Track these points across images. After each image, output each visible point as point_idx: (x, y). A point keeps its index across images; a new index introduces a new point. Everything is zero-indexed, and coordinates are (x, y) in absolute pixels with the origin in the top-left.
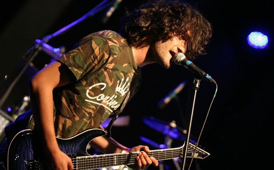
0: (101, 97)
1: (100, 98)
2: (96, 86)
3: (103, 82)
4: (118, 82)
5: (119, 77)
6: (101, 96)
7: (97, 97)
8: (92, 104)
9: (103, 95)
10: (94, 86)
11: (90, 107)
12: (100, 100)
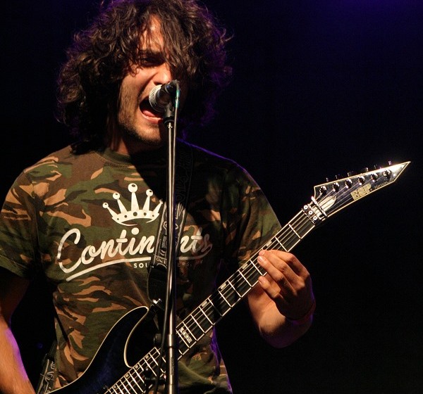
0: (90, 253)
1: (90, 257)
2: (63, 246)
3: (67, 230)
4: (105, 206)
5: (96, 200)
6: (88, 252)
7: (82, 260)
8: (84, 276)
9: (90, 249)
10: (60, 248)
11: (83, 284)
12: (90, 260)
